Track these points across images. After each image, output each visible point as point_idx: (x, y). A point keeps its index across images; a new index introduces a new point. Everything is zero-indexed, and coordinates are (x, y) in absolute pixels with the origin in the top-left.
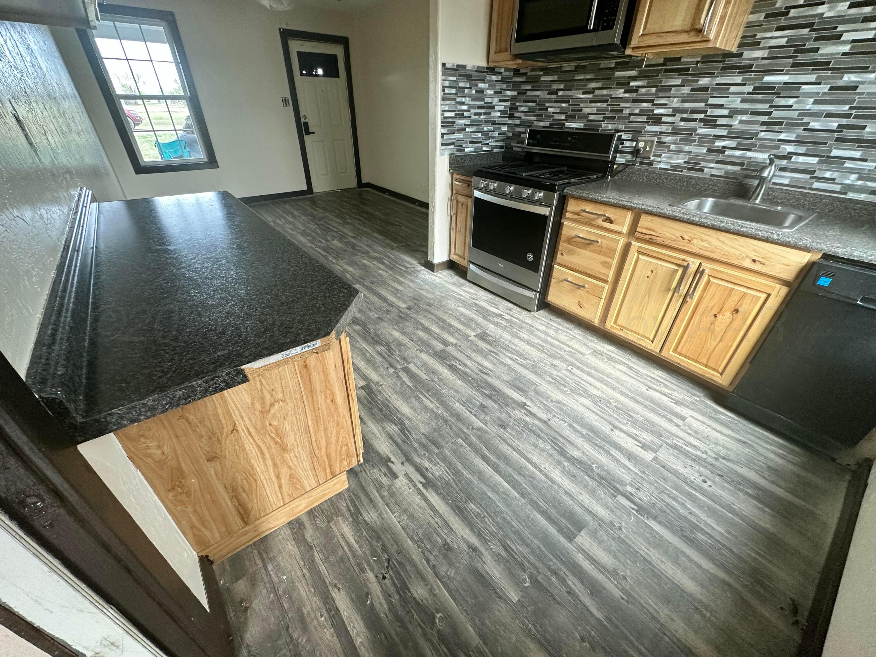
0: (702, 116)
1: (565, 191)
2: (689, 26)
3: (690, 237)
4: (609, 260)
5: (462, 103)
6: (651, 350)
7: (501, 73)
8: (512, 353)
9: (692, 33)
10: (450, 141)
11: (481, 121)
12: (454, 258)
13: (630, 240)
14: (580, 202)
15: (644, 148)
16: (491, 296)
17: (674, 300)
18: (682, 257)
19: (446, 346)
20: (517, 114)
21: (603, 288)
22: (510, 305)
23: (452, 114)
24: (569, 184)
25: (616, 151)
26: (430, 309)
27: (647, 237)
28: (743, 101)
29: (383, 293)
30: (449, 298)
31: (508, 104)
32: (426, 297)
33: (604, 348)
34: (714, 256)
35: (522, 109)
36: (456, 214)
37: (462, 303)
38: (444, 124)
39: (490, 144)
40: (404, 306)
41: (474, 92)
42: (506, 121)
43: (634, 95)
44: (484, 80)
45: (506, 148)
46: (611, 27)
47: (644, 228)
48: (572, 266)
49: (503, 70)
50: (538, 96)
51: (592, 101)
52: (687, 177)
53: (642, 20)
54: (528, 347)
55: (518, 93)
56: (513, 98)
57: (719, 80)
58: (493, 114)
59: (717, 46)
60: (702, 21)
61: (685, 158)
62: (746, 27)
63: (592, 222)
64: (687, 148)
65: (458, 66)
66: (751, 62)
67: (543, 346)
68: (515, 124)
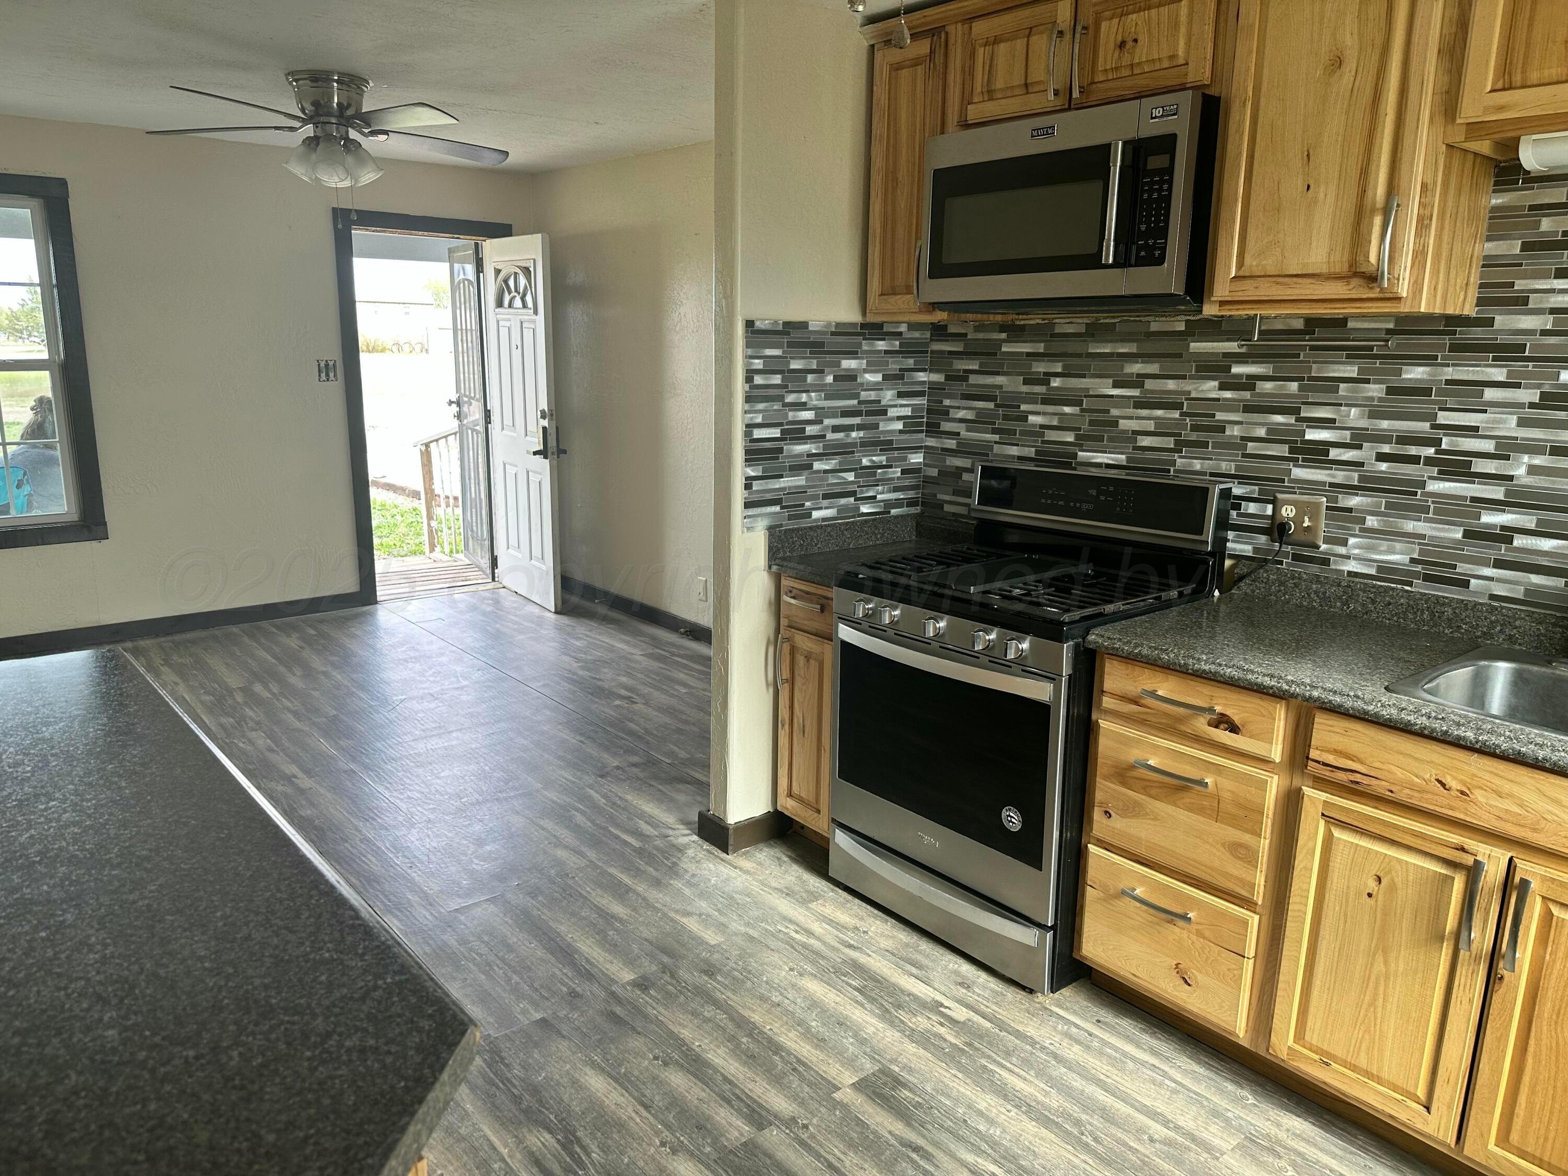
0: (1430, 451)
1: (1091, 638)
2: (1346, 267)
3: (1464, 783)
4: (1247, 838)
5: (803, 406)
6: (1430, 1137)
7: (900, 334)
8: (979, 1151)
9: (1355, 282)
10: (768, 496)
11: (854, 444)
12: (788, 806)
13: (1297, 782)
14: (1138, 670)
15: (1298, 520)
16: (904, 936)
17: (1461, 971)
18: (1455, 838)
19: (760, 1127)
20: (946, 426)
21: (1245, 923)
22: (966, 968)
23: (776, 433)
24: (1100, 619)
25: (1223, 524)
26: (710, 984)
27: (1342, 777)
28: (1522, 423)
29: (562, 929)
30: (773, 943)
31: (922, 401)
32: (701, 942)
33: (1279, 1125)
34: (1540, 840)
35: (961, 414)
36: (792, 681)
37: (813, 962)
38: (753, 455)
39: (879, 497)
40: (628, 976)
41: (830, 379)
42: (922, 440)
43: (1247, 395)
44: (856, 353)
45: (923, 504)
46: (1160, 261)
47: (1328, 751)
48: (1142, 851)
49: (903, 328)
50: (1001, 387)
51: (1139, 405)
52: (1427, 598)
53: (1232, 249)
54: (1031, 1127)
55: (948, 378)
56: (934, 387)
57: (1450, 373)
58: (883, 427)
59: (1422, 310)
60: (1373, 258)
61: (1413, 550)
62: (1484, 266)
63: (1183, 728)
64: (1410, 526)
65: (787, 324)
66: (1520, 339)
67: (1078, 1123)
68: (943, 449)
